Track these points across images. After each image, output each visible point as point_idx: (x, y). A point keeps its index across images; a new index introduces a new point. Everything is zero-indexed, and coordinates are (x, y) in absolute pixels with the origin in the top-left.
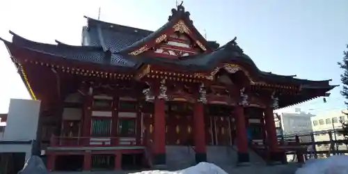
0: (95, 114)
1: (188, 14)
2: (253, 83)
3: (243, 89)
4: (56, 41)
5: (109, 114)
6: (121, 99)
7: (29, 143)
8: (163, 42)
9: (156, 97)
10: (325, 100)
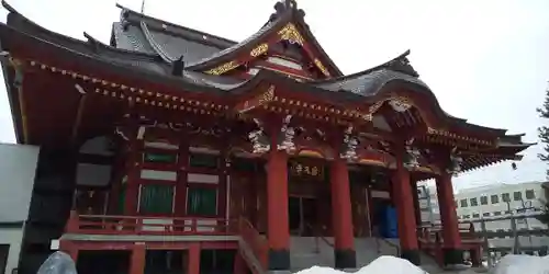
0: (147, 174)
1: (302, 13)
2: (431, 130)
3: (411, 141)
4: (86, 35)
5: (171, 176)
6: (192, 149)
7: (17, 225)
8: (262, 57)
9: (273, 147)
10: (514, 166)
